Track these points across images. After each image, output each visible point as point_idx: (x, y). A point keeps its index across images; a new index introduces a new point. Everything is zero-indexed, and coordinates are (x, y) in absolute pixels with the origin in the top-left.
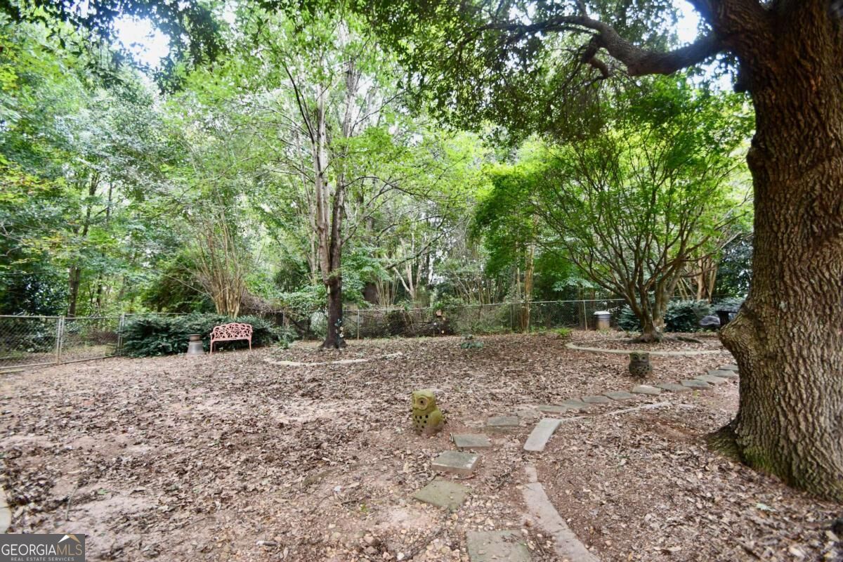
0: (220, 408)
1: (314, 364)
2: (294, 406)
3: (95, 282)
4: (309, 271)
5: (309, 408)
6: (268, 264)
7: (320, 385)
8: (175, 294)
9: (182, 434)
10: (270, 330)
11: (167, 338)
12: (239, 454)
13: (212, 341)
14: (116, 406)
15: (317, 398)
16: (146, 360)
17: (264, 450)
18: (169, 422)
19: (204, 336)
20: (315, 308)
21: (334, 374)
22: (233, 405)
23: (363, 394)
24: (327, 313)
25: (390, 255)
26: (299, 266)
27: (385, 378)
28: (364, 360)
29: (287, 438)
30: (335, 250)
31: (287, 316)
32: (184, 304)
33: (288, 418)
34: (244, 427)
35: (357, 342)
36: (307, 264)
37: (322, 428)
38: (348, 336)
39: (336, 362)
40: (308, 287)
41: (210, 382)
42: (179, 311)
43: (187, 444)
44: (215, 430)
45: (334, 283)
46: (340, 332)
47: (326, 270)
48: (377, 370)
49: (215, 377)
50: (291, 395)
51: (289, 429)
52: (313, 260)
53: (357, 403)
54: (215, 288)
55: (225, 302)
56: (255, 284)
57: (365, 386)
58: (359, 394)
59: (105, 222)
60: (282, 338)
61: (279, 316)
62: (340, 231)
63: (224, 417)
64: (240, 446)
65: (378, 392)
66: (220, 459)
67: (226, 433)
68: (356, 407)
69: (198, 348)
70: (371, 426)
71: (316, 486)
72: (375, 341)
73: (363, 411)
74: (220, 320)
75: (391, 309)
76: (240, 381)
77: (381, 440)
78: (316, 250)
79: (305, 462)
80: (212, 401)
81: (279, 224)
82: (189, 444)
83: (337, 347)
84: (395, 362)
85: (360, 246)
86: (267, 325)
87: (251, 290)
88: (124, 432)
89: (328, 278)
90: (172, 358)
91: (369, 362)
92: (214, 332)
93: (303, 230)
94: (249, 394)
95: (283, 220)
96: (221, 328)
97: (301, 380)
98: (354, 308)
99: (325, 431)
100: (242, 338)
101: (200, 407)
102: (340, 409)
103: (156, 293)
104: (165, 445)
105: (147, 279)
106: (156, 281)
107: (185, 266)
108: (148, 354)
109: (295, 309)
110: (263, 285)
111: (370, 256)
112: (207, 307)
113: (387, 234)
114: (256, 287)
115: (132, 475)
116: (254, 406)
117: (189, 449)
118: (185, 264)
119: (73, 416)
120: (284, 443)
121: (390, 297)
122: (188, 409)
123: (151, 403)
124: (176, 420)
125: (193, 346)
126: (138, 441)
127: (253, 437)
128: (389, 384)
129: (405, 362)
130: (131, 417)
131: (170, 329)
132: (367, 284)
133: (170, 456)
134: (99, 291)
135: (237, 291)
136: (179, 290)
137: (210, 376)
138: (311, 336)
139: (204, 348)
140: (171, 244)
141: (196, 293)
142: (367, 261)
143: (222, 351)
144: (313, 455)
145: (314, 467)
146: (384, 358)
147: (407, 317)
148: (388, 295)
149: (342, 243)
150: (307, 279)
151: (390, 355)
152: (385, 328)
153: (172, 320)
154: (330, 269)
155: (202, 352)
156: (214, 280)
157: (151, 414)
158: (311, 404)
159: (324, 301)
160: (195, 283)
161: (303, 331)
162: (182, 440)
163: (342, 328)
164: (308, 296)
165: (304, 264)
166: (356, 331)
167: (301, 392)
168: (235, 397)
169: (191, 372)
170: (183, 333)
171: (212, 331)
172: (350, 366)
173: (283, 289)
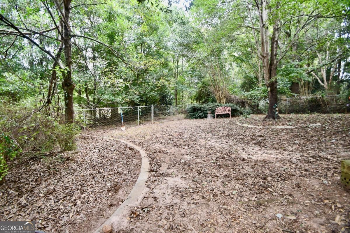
0: (217, 144)
1: (261, 127)
2: (250, 149)
3: (181, 94)
4: (258, 80)
5: (259, 152)
6: (238, 80)
7: (265, 139)
8: (203, 96)
9: (202, 154)
10: (239, 109)
11: (201, 112)
12: (223, 171)
13: (216, 114)
14: (183, 138)
15: (263, 146)
16: (195, 120)
17: (234, 172)
18: (198, 147)
19: (213, 112)
20: (261, 99)
21: (273, 134)
22: (222, 144)
23: (293, 149)
24: (268, 101)
25: (308, 65)
26: (252, 79)
27: (309, 140)
28: (292, 127)
29: (247, 167)
30: (273, 67)
31: (247, 103)
32: (206, 100)
33: (247, 155)
34: (226, 156)
35: (286, 116)
36: (257, 78)
37: (267, 166)
38: (281, 112)
39: (274, 127)
40: (257, 88)
41: (214, 131)
42: (204, 102)
43: (203, 159)
44: (214, 155)
45: (273, 85)
46: (276, 111)
47: (268, 78)
48: (302, 134)
49: (216, 129)
50: (248, 143)
51: (247, 162)
52: (259, 75)
53: (290, 155)
54: (216, 93)
55: (220, 98)
56: (232, 89)
57: (294, 144)
58: (290, 149)
59: (182, 73)
60: (244, 113)
61: (243, 103)
62: (276, 55)
63: (218, 149)
64: (223, 166)
65: (305, 149)
66: (215, 171)
67: (218, 157)
68: (289, 157)
69: (211, 117)
70: (302, 173)
71: (264, 207)
72: (299, 115)
73: (294, 160)
74: (218, 105)
75: (310, 97)
76: (225, 132)
77: (311, 186)
78: (261, 70)
79: (257, 187)
80: (214, 140)
81: (242, 61)
82: (204, 159)
83: (274, 119)
84: (315, 129)
85: (289, 62)
86: (238, 107)
87: (230, 92)
88: (184, 149)
89: (268, 83)
90: (202, 120)
91: (296, 128)
92: (216, 110)
93: (254, 60)
94: (229, 139)
95: (244, 58)
96: (219, 109)
97: (254, 135)
98: (284, 97)
99: (269, 169)
100: (227, 113)
101: (209, 143)
102: (278, 157)
103: (197, 96)
104: (195, 157)
105: (194, 91)
106: (196, 92)
107: (205, 85)
108: (196, 118)
109: (250, 100)
110: (235, 90)
111: (295, 67)
112: (214, 101)
113: (308, 52)
114: (232, 91)
115: (183, 168)
116: (231, 146)
117: (203, 162)
118: (205, 84)
119: (171, 140)
120: (245, 171)
121: (308, 90)
122: (205, 142)
123: (194, 138)
124: (200, 147)
125: (209, 115)
126: (187, 153)
127: (230, 163)
128: (312, 144)
129: (324, 130)
130: (187, 142)
131: (201, 109)
132: (293, 83)
133: (196, 163)
134: (183, 97)
135: (224, 93)
136: (204, 94)
137: (214, 129)
138: (259, 112)
139: (213, 117)
140: (200, 77)
141: (209, 95)
142: (294, 70)
143: (220, 118)
144: (261, 183)
145: (262, 193)
146: (307, 127)
147: (323, 101)
148: (306, 89)
149: (277, 62)
150: (256, 85)
151: (311, 125)
152: (306, 108)
153: (202, 106)
154: (270, 77)
155: (212, 118)
156: (215, 89)
157: (193, 143)
158: (260, 150)
159: (266, 94)
160: (209, 91)
161: (255, 110)
162: (201, 157)
163: (277, 109)
164: (257, 93)
165: (255, 77)
166: (286, 110)
167: (254, 142)
168: (223, 140)
169: (208, 126)
170: (206, 111)
171: (215, 110)
172: (283, 130)
173: (245, 90)
